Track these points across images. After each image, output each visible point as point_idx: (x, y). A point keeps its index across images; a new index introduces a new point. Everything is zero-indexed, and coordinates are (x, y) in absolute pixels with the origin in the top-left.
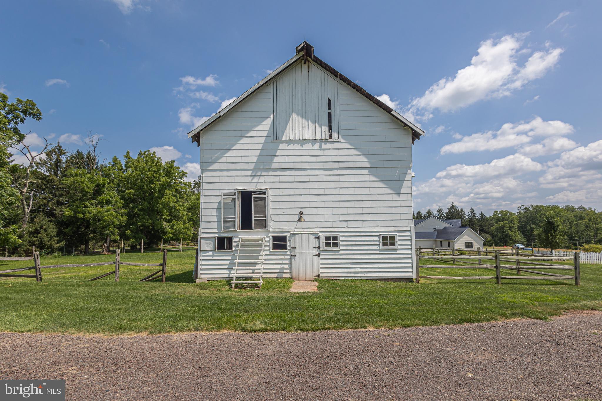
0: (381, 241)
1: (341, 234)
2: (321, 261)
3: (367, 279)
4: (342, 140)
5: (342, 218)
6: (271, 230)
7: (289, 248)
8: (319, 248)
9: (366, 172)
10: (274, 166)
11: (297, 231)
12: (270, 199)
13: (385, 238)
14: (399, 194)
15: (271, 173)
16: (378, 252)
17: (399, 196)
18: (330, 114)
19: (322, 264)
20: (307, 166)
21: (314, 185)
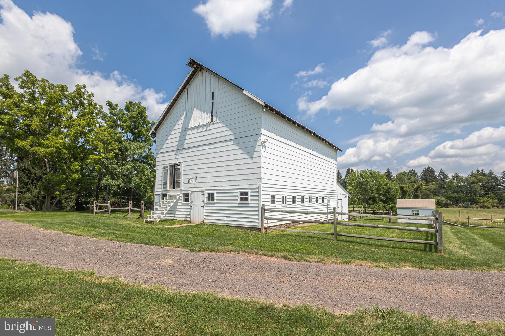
0: (239, 196)
1: (216, 191)
2: (205, 211)
3: (230, 226)
4: (218, 121)
5: (218, 179)
6: (182, 189)
7: (190, 201)
8: (204, 201)
9: (232, 143)
10: (185, 146)
11: (195, 189)
12: (182, 168)
13: (242, 194)
14: (252, 158)
15: (184, 151)
16: (237, 205)
17: (252, 159)
18: (213, 103)
19: (206, 213)
20: (200, 144)
21: (203, 157)
